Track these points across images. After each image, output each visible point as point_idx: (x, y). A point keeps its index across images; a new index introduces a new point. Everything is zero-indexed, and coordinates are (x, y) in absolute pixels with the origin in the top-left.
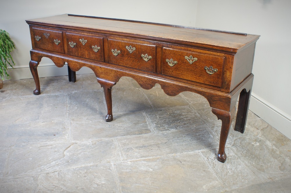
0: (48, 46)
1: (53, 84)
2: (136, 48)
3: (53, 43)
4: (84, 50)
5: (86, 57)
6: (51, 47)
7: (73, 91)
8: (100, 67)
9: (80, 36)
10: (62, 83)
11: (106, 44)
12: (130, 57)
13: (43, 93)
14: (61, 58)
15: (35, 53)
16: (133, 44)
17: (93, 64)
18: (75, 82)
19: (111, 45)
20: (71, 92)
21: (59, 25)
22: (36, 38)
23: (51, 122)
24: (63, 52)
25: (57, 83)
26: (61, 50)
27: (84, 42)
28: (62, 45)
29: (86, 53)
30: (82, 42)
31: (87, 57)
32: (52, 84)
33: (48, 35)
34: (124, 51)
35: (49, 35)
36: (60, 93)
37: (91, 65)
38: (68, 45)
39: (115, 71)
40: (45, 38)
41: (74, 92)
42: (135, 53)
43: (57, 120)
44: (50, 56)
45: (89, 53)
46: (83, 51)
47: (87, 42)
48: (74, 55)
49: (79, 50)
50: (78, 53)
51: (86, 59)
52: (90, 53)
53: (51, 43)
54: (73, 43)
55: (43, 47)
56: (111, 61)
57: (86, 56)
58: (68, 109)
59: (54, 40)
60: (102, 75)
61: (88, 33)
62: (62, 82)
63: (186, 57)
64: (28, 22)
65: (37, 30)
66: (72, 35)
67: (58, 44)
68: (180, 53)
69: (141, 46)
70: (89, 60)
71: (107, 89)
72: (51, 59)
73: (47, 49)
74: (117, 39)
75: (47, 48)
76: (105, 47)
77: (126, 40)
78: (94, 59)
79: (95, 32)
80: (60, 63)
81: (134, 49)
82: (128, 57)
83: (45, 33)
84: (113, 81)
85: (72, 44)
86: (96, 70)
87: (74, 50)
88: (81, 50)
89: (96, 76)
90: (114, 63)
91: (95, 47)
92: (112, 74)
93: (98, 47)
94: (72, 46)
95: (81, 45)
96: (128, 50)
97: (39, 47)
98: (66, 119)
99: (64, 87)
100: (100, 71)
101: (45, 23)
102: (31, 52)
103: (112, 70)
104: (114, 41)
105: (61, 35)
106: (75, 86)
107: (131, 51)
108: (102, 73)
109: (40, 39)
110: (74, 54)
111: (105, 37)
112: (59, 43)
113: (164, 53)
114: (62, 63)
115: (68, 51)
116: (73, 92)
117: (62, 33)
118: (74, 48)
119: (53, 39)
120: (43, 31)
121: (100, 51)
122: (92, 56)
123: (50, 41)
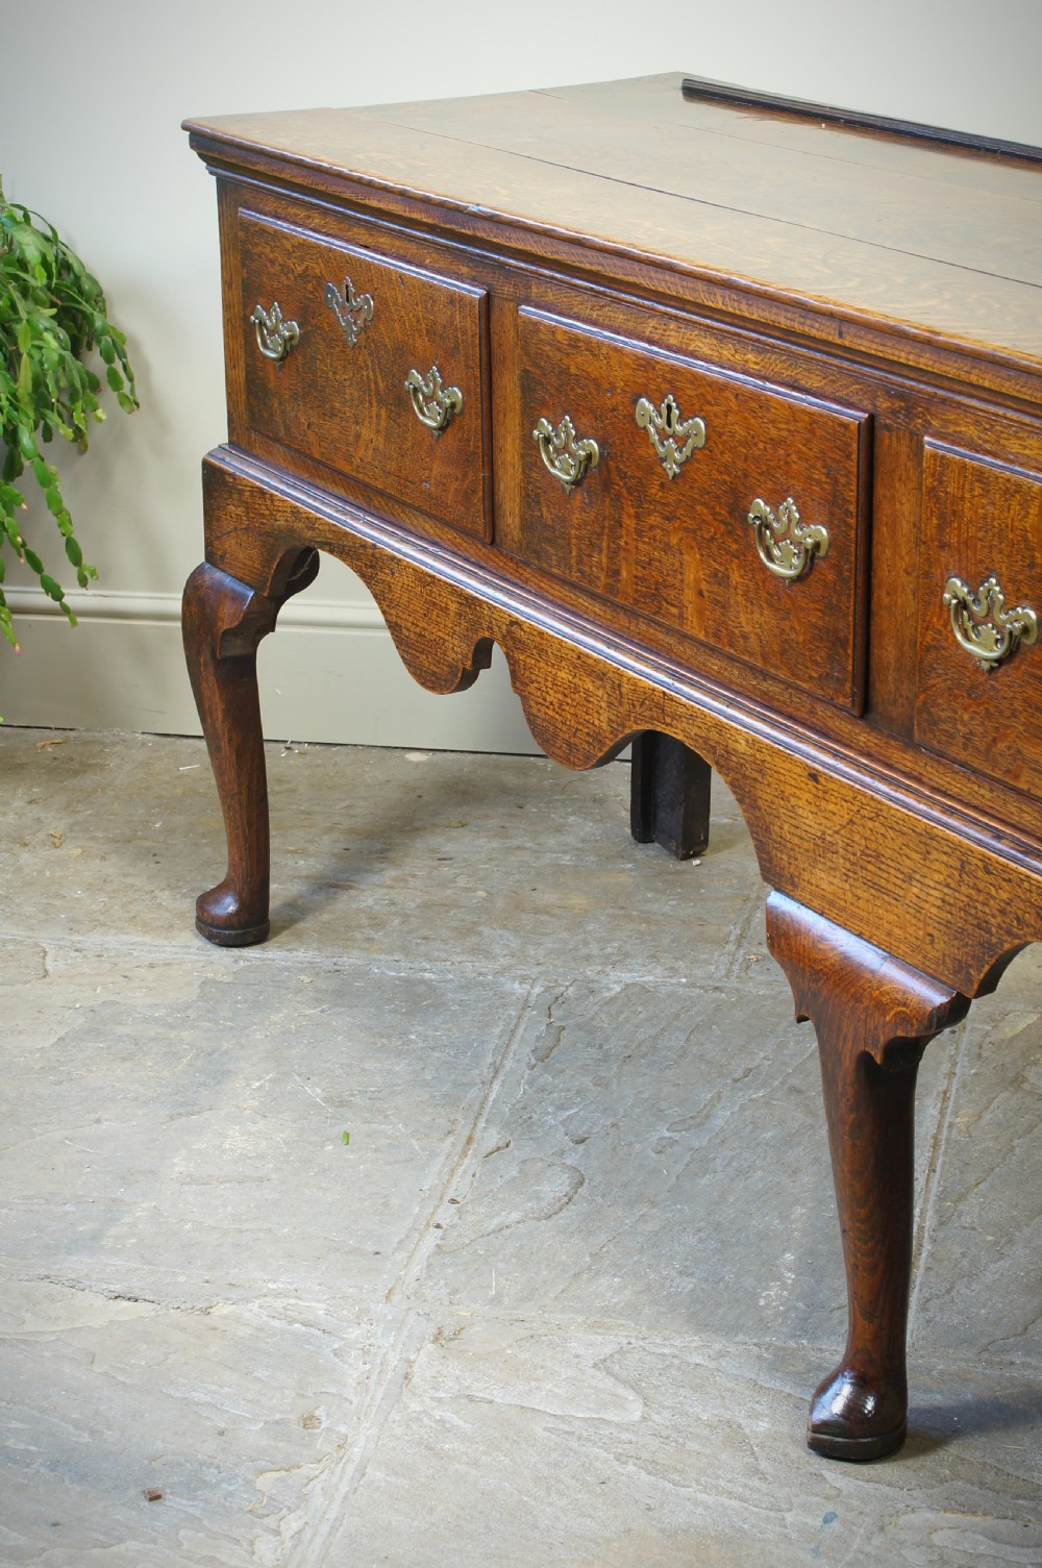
0: (358, 436)
1: (449, 848)
3: (399, 402)
4: (674, 541)
5: (687, 629)
6: (380, 442)
7: (622, 959)
8: (814, 776)
9: (647, 364)
10: (552, 841)
11: (901, 507)
13: (299, 936)
14: (454, 591)
15: (240, 492)
17: (741, 726)
18: (687, 857)
19: (942, 521)
20: (590, 971)
21: (457, 211)
22: (262, 324)
23: (206, 1312)
24: (480, 524)
25: (503, 832)
26: (467, 498)
27: (681, 441)
28: (473, 442)
29: (690, 576)
30: (664, 436)
31: (693, 627)
32: (437, 840)
33: (358, 311)
35: (366, 302)
36: (471, 967)
37: (719, 726)
38: (529, 448)
39: (964, 862)
40: (335, 337)
41: (627, 977)
43: (279, 1303)
44: (364, 545)
45: (720, 579)
46: (667, 549)
47: (709, 448)
48: (575, 576)
49: (630, 523)
50: (613, 555)
51: (688, 650)
52: (724, 581)
53: (379, 399)
54: (577, 439)
55: (312, 438)
56: (934, 722)
57: (690, 612)
58: (460, 1185)
59: (406, 374)
60: (823, 877)
61: (722, 336)
62: (559, 829)
64: (209, 146)
65: (277, 236)
66: (575, 342)
67: (442, 428)
70: (715, 665)
71: (848, 1063)
72: (368, 580)
73: (347, 469)
74: (1014, 446)
75: (349, 459)
76: (882, 533)
78: (765, 659)
79: (788, 335)
80: (438, 643)
83: (339, 283)
84: (933, 978)
85: (562, 450)
86: (765, 795)
87: (575, 518)
88: (639, 532)
89: (766, 879)
90: (963, 756)
91: (775, 510)
92: (931, 890)
93: (805, 519)
94: (562, 471)
95: (648, 470)
97: (283, 432)
98: (380, 1308)
99: (549, 897)
100: (811, 821)
101: (340, 176)
102: (214, 479)
103: (928, 839)
104: (980, 476)
105: (471, 326)
106: (665, 906)
108: (822, 848)
109: (290, 351)
110: (580, 562)
111: (894, 412)
112: (450, 419)
114: (458, 650)
115: (526, 526)
116: (616, 981)
117: (488, 299)
118: (580, 497)
119: (402, 358)
120: (326, 254)
121: (831, 577)
122: (743, 619)
123: (376, 383)
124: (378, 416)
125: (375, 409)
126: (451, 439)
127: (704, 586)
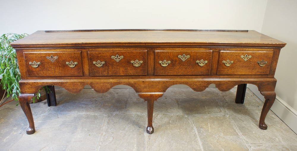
0: (55, 72)
2: (190, 56)
3: (64, 66)
4: (118, 68)
6: (60, 71)
8: (143, 82)
9: (113, 53)
11: (151, 57)
12: (183, 66)
14: (79, 82)
15: (29, 84)
16: (187, 52)
17: (132, 81)
19: (158, 57)
21: (78, 44)
22: (32, 64)
24: (82, 75)
26: (79, 73)
27: (119, 59)
28: (80, 67)
29: (121, 70)
30: (116, 59)
31: (122, 74)
33: (54, 58)
34: (176, 61)
35: (56, 57)
37: (129, 82)
38: (92, 65)
39: (164, 82)
40: (49, 62)
42: (189, 60)
47: (124, 58)
48: (101, 75)
50: (108, 71)
51: (119, 77)
52: (127, 69)
53: (60, 67)
54: (101, 62)
55: (44, 74)
56: (158, 73)
59: (66, 63)
60: (145, 90)
63: (242, 56)
65: (34, 54)
66: (99, 53)
67: (74, 67)
68: (237, 54)
69: (196, 53)
70: (124, 77)
71: (152, 102)
72: (61, 86)
73: (53, 76)
75: (53, 74)
76: (149, 60)
77: (178, 50)
78: (134, 74)
80: (77, 88)
81: (189, 56)
82: (181, 66)
83: (49, 56)
85: (99, 64)
86: (136, 86)
87: (101, 70)
88: (112, 68)
89: (137, 92)
91: (135, 61)
92: (160, 86)
93: (139, 61)
94: (99, 66)
95: (114, 62)
96: (181, 58)
97: (37, 75)
100: (143, 86)
102: (21, 84)
104: (163, 52)
105: (79, 55)
107: (184, 60)
108: (145, 87)
109: (39, 65)
110: (102, 73)
111: (150, 50)
112: (76, 66)
113: (222, 56)
114: (80, 88)
115: (90, 72)
117: (81, 52)
118: (101, 67)
119: (65, 61)
120: (46, 54)
121: (143, 65)
122: (130, 72)
123: (59, 65)
124: (60, 69)
125: (59, 68)
126: (76, 68)
127: (124, 71)
